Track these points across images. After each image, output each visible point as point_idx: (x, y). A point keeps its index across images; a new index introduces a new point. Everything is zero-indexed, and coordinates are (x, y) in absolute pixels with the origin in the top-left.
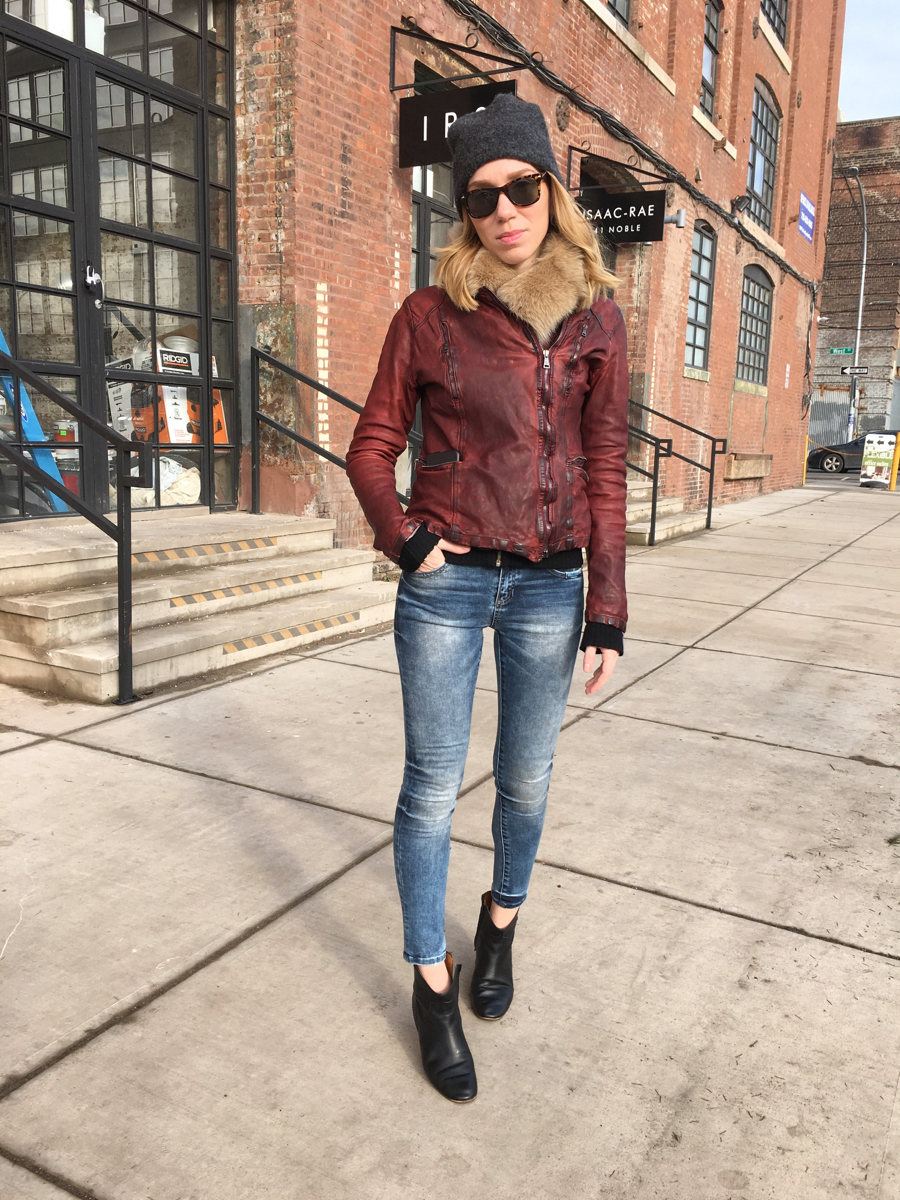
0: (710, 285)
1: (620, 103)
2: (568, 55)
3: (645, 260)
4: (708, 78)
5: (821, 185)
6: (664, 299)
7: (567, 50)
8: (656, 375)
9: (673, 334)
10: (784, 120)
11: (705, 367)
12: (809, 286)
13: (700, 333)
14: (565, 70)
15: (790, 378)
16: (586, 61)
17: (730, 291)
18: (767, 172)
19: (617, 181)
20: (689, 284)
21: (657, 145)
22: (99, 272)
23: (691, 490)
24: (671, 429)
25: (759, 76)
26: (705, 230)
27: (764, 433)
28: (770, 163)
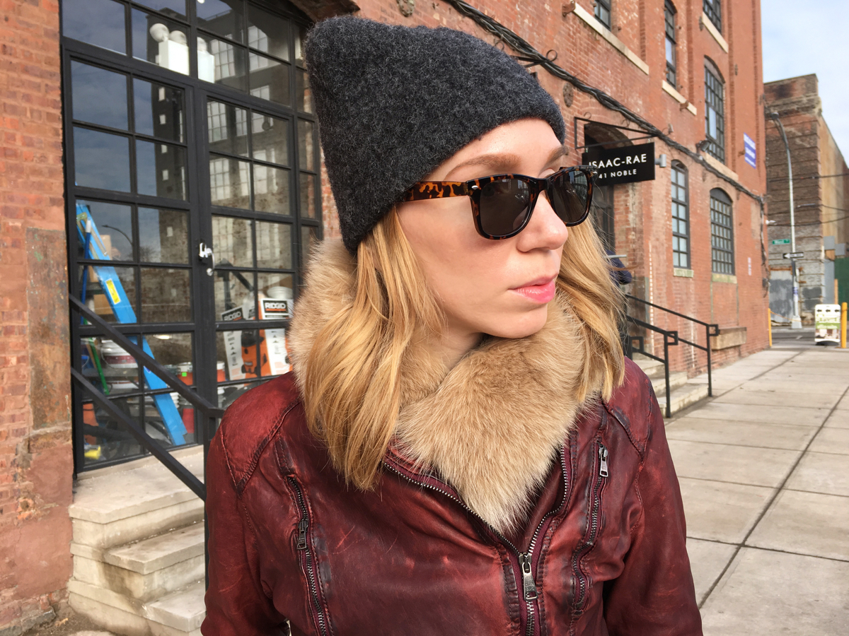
0: (686, 205)
1: (610, 83)
2: (569, 53)
3: (637, 193)
4: (670, 61)
5: (757, 127)
6: (653, 220)
7: (568, 50)
8: (653, 277)
9: (663, 245)
10: (727, 85)
11: (689, 266)
12: (758, 200)
13: (683, 242)
14: (568, 64)
15: (752, 268)
16: (583, 56)
17: (702, 209)
18: (718, 122)
19: (611, 139)
20: (670, 206)
21: (639, 110)
22: (210, 246)
23: (688, 362)
24: (668, 317)
25: (706, 57)
26: (679, 166)
27: (738, 311)
28: (720, 115)
